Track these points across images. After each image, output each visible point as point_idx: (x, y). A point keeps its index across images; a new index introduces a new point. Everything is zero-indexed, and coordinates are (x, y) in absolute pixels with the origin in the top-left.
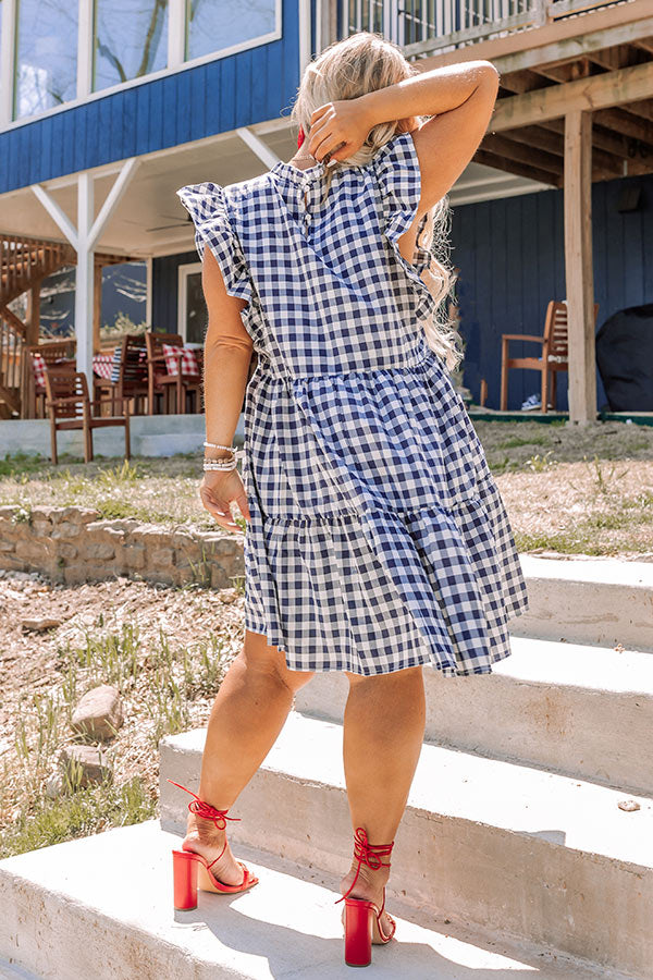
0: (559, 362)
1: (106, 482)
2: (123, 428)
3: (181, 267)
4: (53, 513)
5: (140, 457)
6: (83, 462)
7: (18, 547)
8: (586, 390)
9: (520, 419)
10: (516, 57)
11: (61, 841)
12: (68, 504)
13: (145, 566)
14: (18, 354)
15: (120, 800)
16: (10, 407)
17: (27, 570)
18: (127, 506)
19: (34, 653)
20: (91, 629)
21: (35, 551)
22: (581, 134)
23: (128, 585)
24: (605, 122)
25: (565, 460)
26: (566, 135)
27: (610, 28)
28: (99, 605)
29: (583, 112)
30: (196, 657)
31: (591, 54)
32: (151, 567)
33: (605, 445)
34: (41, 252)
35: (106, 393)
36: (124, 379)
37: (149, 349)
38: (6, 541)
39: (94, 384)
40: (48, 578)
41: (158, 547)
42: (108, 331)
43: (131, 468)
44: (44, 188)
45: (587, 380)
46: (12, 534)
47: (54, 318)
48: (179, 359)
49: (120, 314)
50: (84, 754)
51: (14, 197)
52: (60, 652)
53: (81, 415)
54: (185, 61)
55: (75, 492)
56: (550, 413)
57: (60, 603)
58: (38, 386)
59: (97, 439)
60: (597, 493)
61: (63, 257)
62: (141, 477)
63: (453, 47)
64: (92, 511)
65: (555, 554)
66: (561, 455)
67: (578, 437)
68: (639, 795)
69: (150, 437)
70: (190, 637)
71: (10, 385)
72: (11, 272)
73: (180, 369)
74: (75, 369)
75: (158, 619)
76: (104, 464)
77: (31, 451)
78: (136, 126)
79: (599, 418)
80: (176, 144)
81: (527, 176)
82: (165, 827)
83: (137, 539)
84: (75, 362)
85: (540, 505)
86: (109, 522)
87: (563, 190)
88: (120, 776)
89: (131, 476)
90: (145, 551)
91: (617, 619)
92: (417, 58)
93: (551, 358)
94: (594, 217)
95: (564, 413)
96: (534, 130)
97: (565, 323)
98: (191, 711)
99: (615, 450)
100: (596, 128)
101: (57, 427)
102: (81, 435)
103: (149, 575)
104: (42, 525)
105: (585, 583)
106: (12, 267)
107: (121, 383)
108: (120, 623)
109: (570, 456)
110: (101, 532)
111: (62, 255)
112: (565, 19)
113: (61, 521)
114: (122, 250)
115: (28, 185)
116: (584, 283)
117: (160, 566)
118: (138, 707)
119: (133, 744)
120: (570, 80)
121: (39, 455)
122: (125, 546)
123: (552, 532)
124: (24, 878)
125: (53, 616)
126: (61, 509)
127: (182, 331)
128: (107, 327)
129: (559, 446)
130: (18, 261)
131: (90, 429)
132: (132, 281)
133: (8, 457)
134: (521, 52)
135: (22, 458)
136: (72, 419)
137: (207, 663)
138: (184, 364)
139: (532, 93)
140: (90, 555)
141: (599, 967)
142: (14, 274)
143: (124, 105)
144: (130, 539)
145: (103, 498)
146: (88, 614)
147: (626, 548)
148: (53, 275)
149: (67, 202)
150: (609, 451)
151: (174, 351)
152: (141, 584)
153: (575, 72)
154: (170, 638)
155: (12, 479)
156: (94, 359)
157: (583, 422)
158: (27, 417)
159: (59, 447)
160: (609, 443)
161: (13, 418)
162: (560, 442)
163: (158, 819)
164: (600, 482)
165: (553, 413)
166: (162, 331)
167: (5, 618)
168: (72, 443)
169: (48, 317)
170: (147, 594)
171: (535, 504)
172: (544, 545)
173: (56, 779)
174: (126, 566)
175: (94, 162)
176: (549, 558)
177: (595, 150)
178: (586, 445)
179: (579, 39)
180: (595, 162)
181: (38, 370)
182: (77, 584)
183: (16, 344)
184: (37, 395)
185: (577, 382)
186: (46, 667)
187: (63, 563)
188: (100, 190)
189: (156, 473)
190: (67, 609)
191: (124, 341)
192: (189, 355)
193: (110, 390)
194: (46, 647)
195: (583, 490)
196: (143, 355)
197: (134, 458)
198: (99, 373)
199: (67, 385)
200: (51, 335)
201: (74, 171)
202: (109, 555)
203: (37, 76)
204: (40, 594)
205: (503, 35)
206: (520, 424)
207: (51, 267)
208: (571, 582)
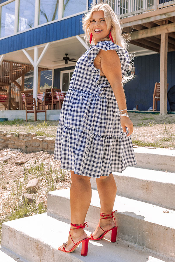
0: (158, 98)
1: (39, 126)
2: (45, 113)
3: (61, 72)
4: (24, 134)
5: (49, 120)
6: (34, 121)
7: (15, 143)
8: (165, 106)
9: (147, 113)
10: (149, 19)
11: (21, 218)
12: (28, 132)
13: (48, 148)
14: (18, 93)
15: (37, 208)
16: (16, 107)
17: (17, 149)
18: (44, 133)
19: (18, 170)
20: (33, 164)
21: (20, 144)
22: (165, 39)
23: (43, 153)
24: (172, 36)
25: (158, 123)
26: (161, 39)
27: (173, 11)
28: (35, 158)
29: (166, 33)
30: (59, 172)
31: (168, 18)
32: (49, 149)
33: (169, 120)
34: (25, 67)
35: (41, 104)
36: (45, 100)
37: (52, 93)
38: (12, 141)
39: (38, 101)
40: (23, 151)
41: (51, 143)
42: (42, 88)
43: (46, 123)
44: (25, 50)
45: (165, 103)
46: (14, 139)
47: (28, 84)
48: (60, 95)
49: (46, 83)
50: (29, 196)
51: (17, 52)
52: (24, 170)
53: (34, 109)
54: (63, 17)
55: (31, 129)
56: (155, 111)
57: (25, 157)
58: (23, 101)
59: (38, 115)
60: (164, 132)
61: (30, 68)
62: (48, 126)
63: (133, 15)
64: (34, 134)
65: (152, 147)
66: (157, 122)
67: (162, 118)
68: (169, 209)
69: (51, 115)
70: (58, 167)
71: (16, 101)
72: (17, 72)
73: (60, 98)
74: (33, 97)
75: (50, 162)
76: (39, 122)
77: (21, 118)
78: (50, 35)
79: (168, 113)
80: (60, 39)
81: (151, 50)
82: (48, 215)
83: (45, 141)
84: (33, 96)
85: (150, 135)
86: (39, 137)
87: (160, 54)
88: (38, 202)
89: (45, 125)
90: (47, 145)
91: (166, 164)
92: (123, 18)
93: (156, 97)
94: (168, 61)
95: (158, 112)
96: (153, 38)
97: (160, 88)
98: (57, 185)
99: (171, 121)
100: (169, 38)
101: (28, 112)
102: (34, 114)
103: (48, 151)
104: (21, 137)
105: (159, 155)
106: (17, 70)
107: (45, 101)
108: (40, 163)
109: (159, 122)
110: (36, 139)
111: (30, 67)
112: (162, 9)
113: (26, 136)
114: (46, 67)
115: (21, 49)
116: (165, 78)
117: (51, 148)
118: (43, 184)
119: (42, 194)
120: (163, 25)
121: (23, 119)
122: (43, 143)
123: (152, 142)
124: (11, 227)
125: (23, 161)
126: (26, 133)
127: (61, 88)
128: (42, 87)
129: (157, 120)
130: (19, 69)
131: (36, 113)
132: (49, 75)
133: (15, 120)
134: (150, 17)
135: (19, 120)
136: (32, 110)
137: (62, 173)
138: (61, 97)
139: (153, 28)
140: (33, 145)
141: (155, 252)
142: (18, 72)
143: (47, 29)
144: (44, 141)
145: (37, 131)
146: (32, 160)
147: (171, 146)
148: (28, 73)
149: (31, 53)
150: (169, 122)
151: (59, 93)
152: (46, 153)
153: (164, 23)
154: (53, 167)
155: (15, 125)
156: (38, 95)
157: (163, 114)
158: (20, 109)
159: (28, 117)
160: (170, 119)
161: (17, 110)
162: (157, 119)
163: (47, 213)
164: (166, 129)
165: (156, 111)
166: (56, 88)
167: (11, 161)
168: (32, 116)
169: (26, 84)
170: (48, 155)
171: (149, 135)
172: (149, 145)
173: (21, 202)
174: (43, 148)
175: (39, 43)
176: (150, 148)
177: (168, 43)
178: (164, 120)
179: (165, 14)
180: (168, 46)
181: (23, 97)
182: (30, 153)
183: (18, 90)
184: (23, 104)
185: (162, 103)
186: (21, 173)
187: (27, 147)
188: (40, 51)
189: (52, 125)
190: (27, 159)
191: (46, 90)
192: (62, 94)
193: (42, 103)
194: (21, 168)
195: (161, 131)
196: (50, 94)
197: (47, 121)
198: (39, 99)
199: (31, 101)
200: (27, 88)
201: (33, 46)
202: (39, 145)
203: (25, 21)
204: (21, 155)
205: (146, 12)
206: (147, 114)
207: (27, 71)
208: (155, 154)
